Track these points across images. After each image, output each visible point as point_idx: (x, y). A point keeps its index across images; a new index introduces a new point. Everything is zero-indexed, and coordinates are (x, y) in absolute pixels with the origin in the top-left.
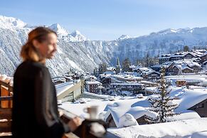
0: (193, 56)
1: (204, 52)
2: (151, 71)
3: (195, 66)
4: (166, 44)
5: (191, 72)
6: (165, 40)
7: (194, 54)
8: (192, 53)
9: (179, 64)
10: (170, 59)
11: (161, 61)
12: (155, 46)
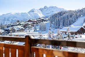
0: (21, 25)
1: (25, 23)
2: (3, 31)
3: (22, 29)
4: (10, 19)
5: (21, 31)
7: (22, 24)
8: (20, 23)
9: (15, 28)
10: (12, 26)
11: (8, 27)
12: (5, 20)
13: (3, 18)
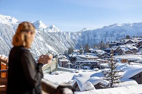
1: (140, 39)
2: (104, 52)
3: (134, 49)
4: (114, 34)
5: (132, 53)
6: (114, 32)
7: (133, 41)
8: (132, 40)
9: (123, 48)
10: (117, 45)
11: (111, 46)
12: (106, 35)
13: (105, 33)
